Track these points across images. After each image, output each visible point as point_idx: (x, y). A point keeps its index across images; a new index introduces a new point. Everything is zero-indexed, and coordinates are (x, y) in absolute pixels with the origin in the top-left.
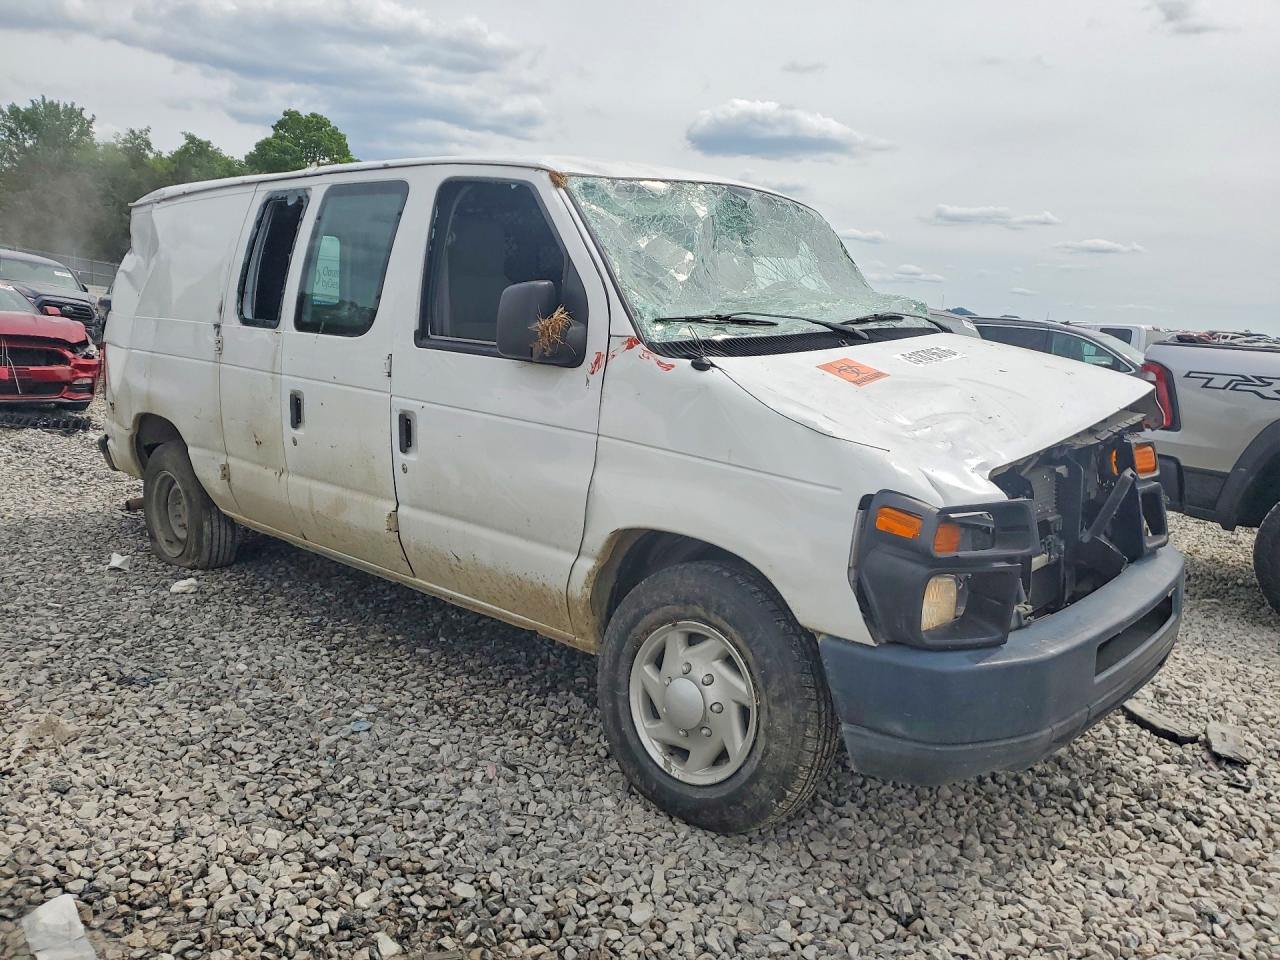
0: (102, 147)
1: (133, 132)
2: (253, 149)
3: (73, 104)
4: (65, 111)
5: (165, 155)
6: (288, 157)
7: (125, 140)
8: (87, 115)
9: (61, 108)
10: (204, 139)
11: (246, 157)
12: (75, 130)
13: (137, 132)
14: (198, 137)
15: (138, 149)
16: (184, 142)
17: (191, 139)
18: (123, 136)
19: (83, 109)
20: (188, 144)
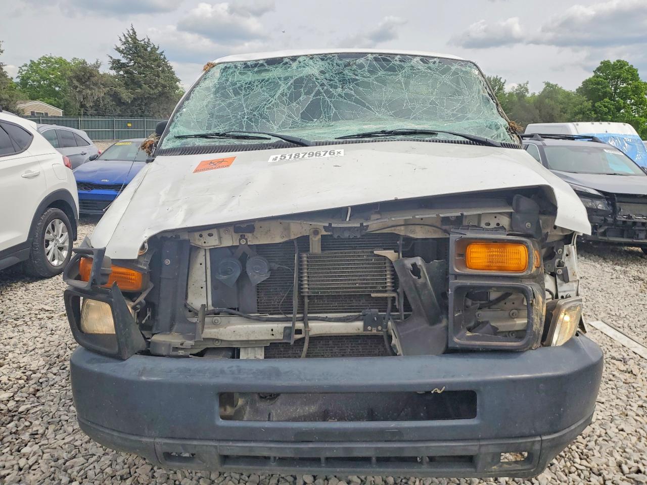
0: (507, 95)
1: (520, 85)
2: (580, 85)
3: (497, 77)
4: (493, 80)
5: (537, 94)
6: (600, 87)
7: (517, 90)
8: (502, 81)
9: (492, 79)
10: (554, 83)
11: (577, 90)
12: (497, 88)
13: (522, 85)
14: (551, 83)
15: (522, 92)
16: (544, 86)
17: (548, 84)
18: (516, 88)
19: (501, 78)
20: (546, 87)
